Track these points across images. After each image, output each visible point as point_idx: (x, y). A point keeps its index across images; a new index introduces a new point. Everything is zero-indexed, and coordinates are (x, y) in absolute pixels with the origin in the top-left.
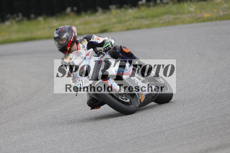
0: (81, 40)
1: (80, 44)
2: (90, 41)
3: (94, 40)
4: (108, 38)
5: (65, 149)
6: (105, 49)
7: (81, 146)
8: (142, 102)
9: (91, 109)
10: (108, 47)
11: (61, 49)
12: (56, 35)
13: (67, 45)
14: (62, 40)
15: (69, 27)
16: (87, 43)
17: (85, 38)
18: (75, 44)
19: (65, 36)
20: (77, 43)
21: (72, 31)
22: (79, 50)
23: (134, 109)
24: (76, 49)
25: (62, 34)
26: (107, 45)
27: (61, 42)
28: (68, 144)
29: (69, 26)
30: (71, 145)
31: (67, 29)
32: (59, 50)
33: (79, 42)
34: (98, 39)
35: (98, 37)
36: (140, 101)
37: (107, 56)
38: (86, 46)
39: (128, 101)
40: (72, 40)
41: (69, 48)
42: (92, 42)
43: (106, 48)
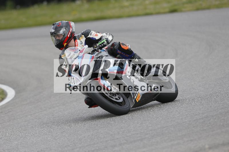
0: (79, 36)
1: (78, 40)
2: (88, 37)
3: (92, 35)
4: (106, 35)
5: (134, 128)
6: (100, 46)
7: (150, 125)
8: (137, 101)
9: (89, 107)
10: (103, 44)
11: (57, 45)
12: (53, 31)
13: (64, 41)
14: (58, 36)
15: (67, 23)
16: (85, 39)
17: (83, 34)
18: (73, 40)
19: (61, 32)
20: (75, 39)
21: (70, 26)
22: (77, 47)
23: (126, 109)
24: (74, 45)
25: (59, 29)
26: (103, 42)
27: (58, 38)
28: (138, 123)
29: (67, 21)
30: (140, 124)
31: (64, 24)
32: (55, 46)
33: (77, 37)
34: (96, 35)
35: (95, 33)
36: (135, 101)
37: (104, 53)
38: (84, 42)
39: (121, 100)
40: (68, 36)
41: (65, 44)
42: (90, 38)
43: (101, 44)
